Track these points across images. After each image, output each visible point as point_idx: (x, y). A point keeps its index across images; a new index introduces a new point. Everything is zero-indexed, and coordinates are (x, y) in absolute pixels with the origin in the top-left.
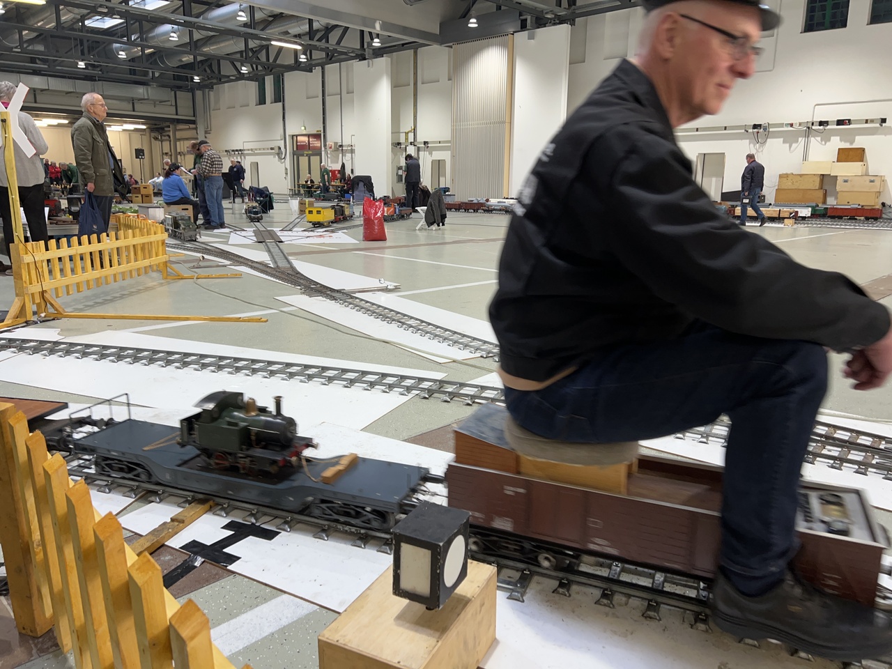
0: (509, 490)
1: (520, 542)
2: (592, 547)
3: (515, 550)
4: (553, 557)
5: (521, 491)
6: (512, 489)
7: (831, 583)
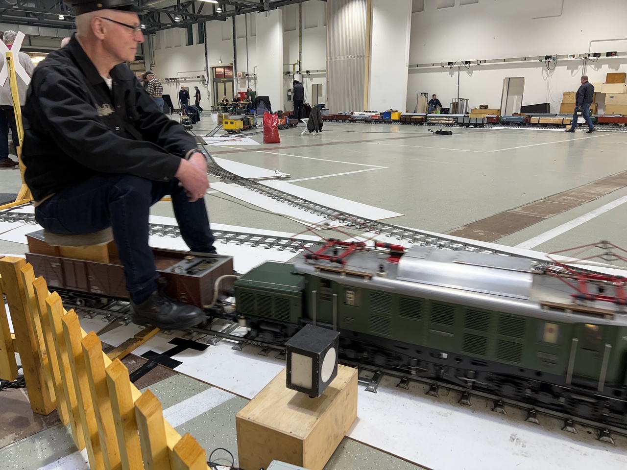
0: (54, 265)
1: (68, 293)
2: (93, 291)
3: (68, 298)
4: (84, 300)
5: (58, 264)
6: (55, 264)
7: (184, 297)
